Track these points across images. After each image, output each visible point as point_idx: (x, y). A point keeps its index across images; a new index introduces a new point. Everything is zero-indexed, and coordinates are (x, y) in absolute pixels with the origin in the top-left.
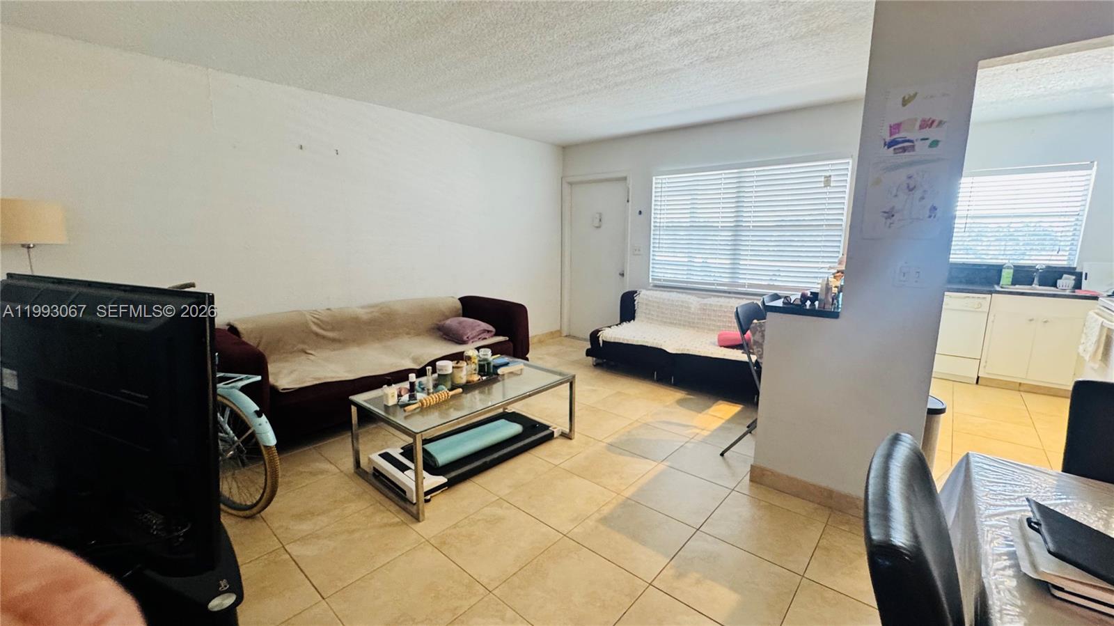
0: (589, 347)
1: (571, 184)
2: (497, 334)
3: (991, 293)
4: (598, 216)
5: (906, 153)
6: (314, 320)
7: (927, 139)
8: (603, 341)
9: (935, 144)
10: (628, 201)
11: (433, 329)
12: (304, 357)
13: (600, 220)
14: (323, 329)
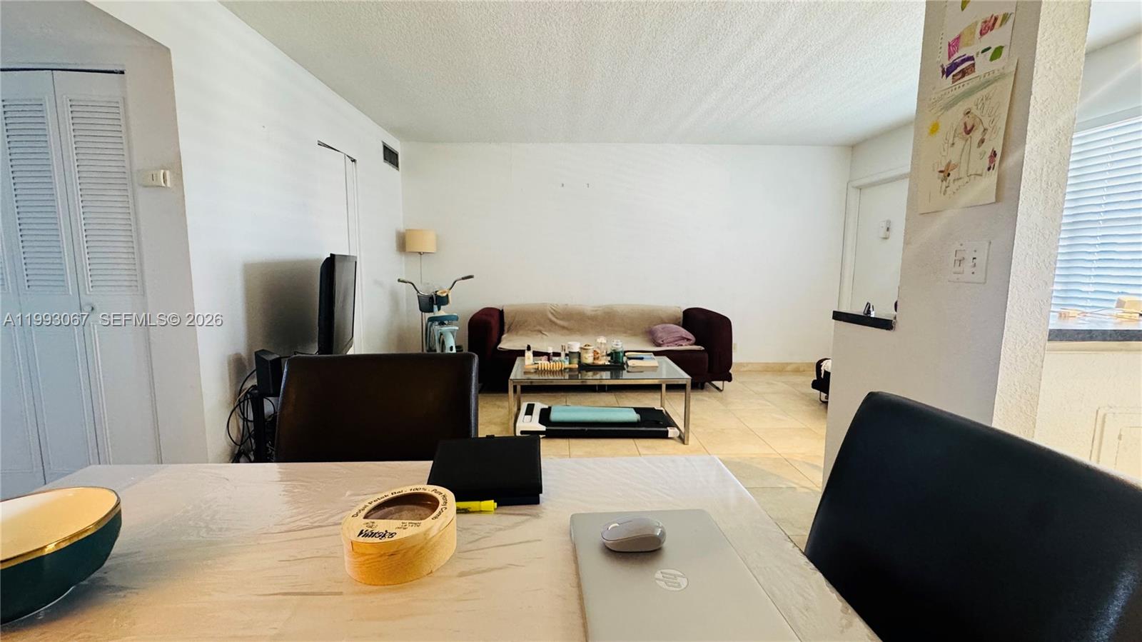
0: (816, 379)
1: (860, 188)
2: (696, 344)
4: (884, 225)
5: (966, 78)
6: (552, 311)
7: (989, 48)
8: (825, 371)
9: (998, 52)
12: (540, 335)
13: (888, 229)
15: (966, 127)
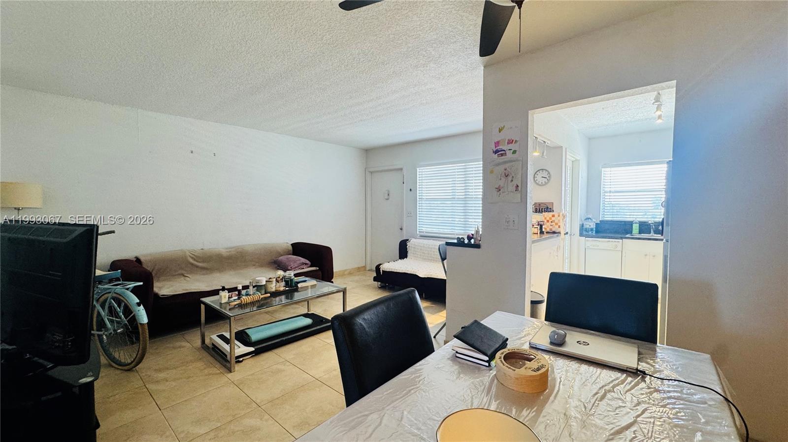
0: (375, 275)
1: (371, 173)
2: (311, 266)
3: (622, 238)
4: (387, 192)
5: (503, 157)
6: (193, 256)
7: (511, 150)
8: (383, 271)
9: (515, 152)
10: (403, 183)
11: (272, 263)
12: (183, 278)
13: (388, 195)
14: (197, 261)
15: (505, 175)
